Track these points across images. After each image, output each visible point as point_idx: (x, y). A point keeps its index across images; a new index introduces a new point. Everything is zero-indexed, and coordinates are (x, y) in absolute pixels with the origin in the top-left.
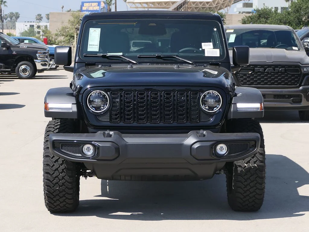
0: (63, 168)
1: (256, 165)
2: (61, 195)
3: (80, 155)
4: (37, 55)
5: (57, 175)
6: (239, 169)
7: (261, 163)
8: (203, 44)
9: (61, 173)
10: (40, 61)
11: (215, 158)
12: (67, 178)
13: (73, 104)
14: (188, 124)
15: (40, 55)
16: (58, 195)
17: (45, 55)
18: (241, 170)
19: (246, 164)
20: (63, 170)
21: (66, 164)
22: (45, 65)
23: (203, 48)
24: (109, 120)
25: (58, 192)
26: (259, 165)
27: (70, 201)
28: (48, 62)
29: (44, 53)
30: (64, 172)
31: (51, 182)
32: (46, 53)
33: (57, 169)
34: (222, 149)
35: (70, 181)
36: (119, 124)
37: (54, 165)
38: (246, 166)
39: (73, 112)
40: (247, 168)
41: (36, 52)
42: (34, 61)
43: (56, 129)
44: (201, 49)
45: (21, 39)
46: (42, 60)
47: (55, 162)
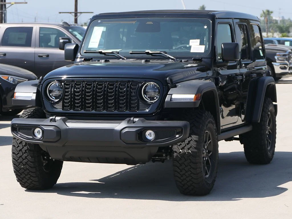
0: (26, 149)
1: (190, 152)
2: (26, 173)
3: (31, 137)
4: (276, 57)
5: (21, 155)
6: (175, 154)
7: (195, 150)
8: (191, 41)
9: (25, 153)
10: (279, 64)
11: (142, 142)
12: (29, 158)
13: (34, 93)
14: (127, 112)
15: (279, 57)
16: (23, 172)
17: (285, 57)
18: (176, 155)
19: (181, 150)
20: (26, 151)
21: (28, 146)
22: (285, 68)
23: (190, 45)
24: (62, 108)
25: (22, 171)
26: (193, 151)
27: (34, 178)
28: (289, 65)
29: (284, 55)
30: (27, 153)
31: (17, 161)
32: (286, 56)
33: (20, 150)
34: (150, 135)
35: (31, 160)
36: (69, 111)
37: (19, 146)
38: (180, 152)
39: (32, 100)
40: (182, 154)
41: (275, 54)
42: (272, 64)
43: (27, 115)
44: (188, 46)
45: (282, 41)
46: (281, 63)
47: (20, 143)
